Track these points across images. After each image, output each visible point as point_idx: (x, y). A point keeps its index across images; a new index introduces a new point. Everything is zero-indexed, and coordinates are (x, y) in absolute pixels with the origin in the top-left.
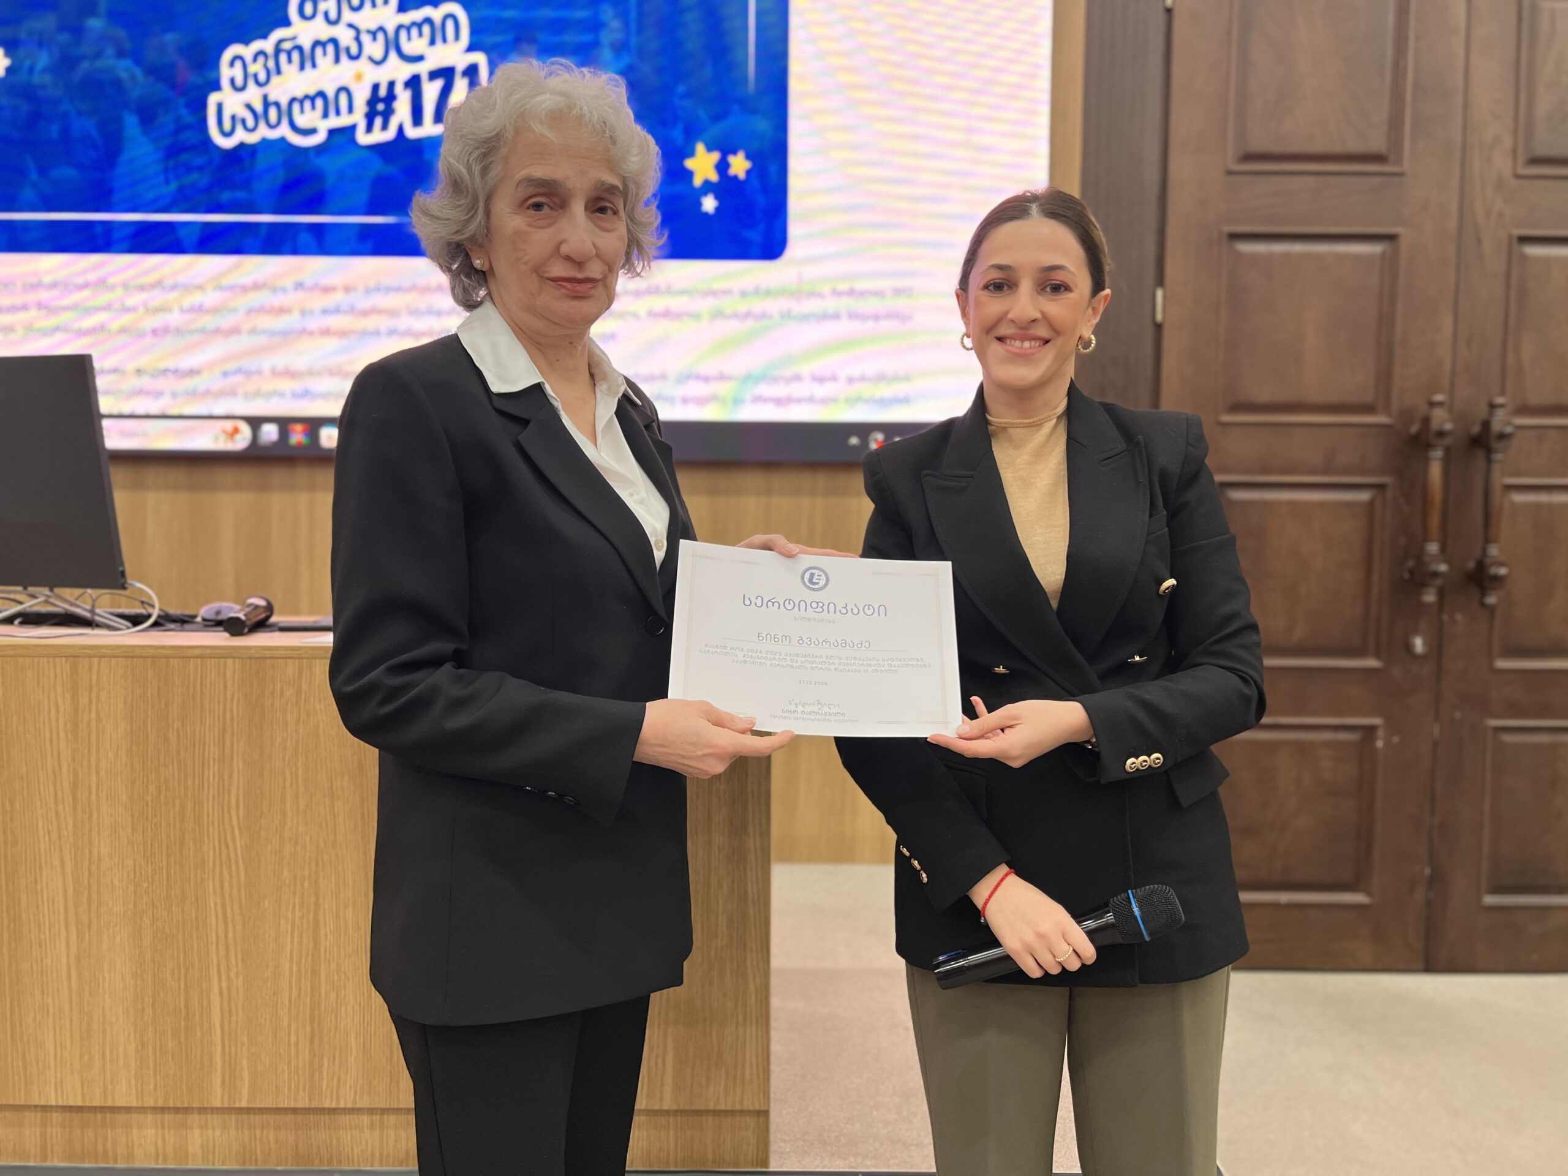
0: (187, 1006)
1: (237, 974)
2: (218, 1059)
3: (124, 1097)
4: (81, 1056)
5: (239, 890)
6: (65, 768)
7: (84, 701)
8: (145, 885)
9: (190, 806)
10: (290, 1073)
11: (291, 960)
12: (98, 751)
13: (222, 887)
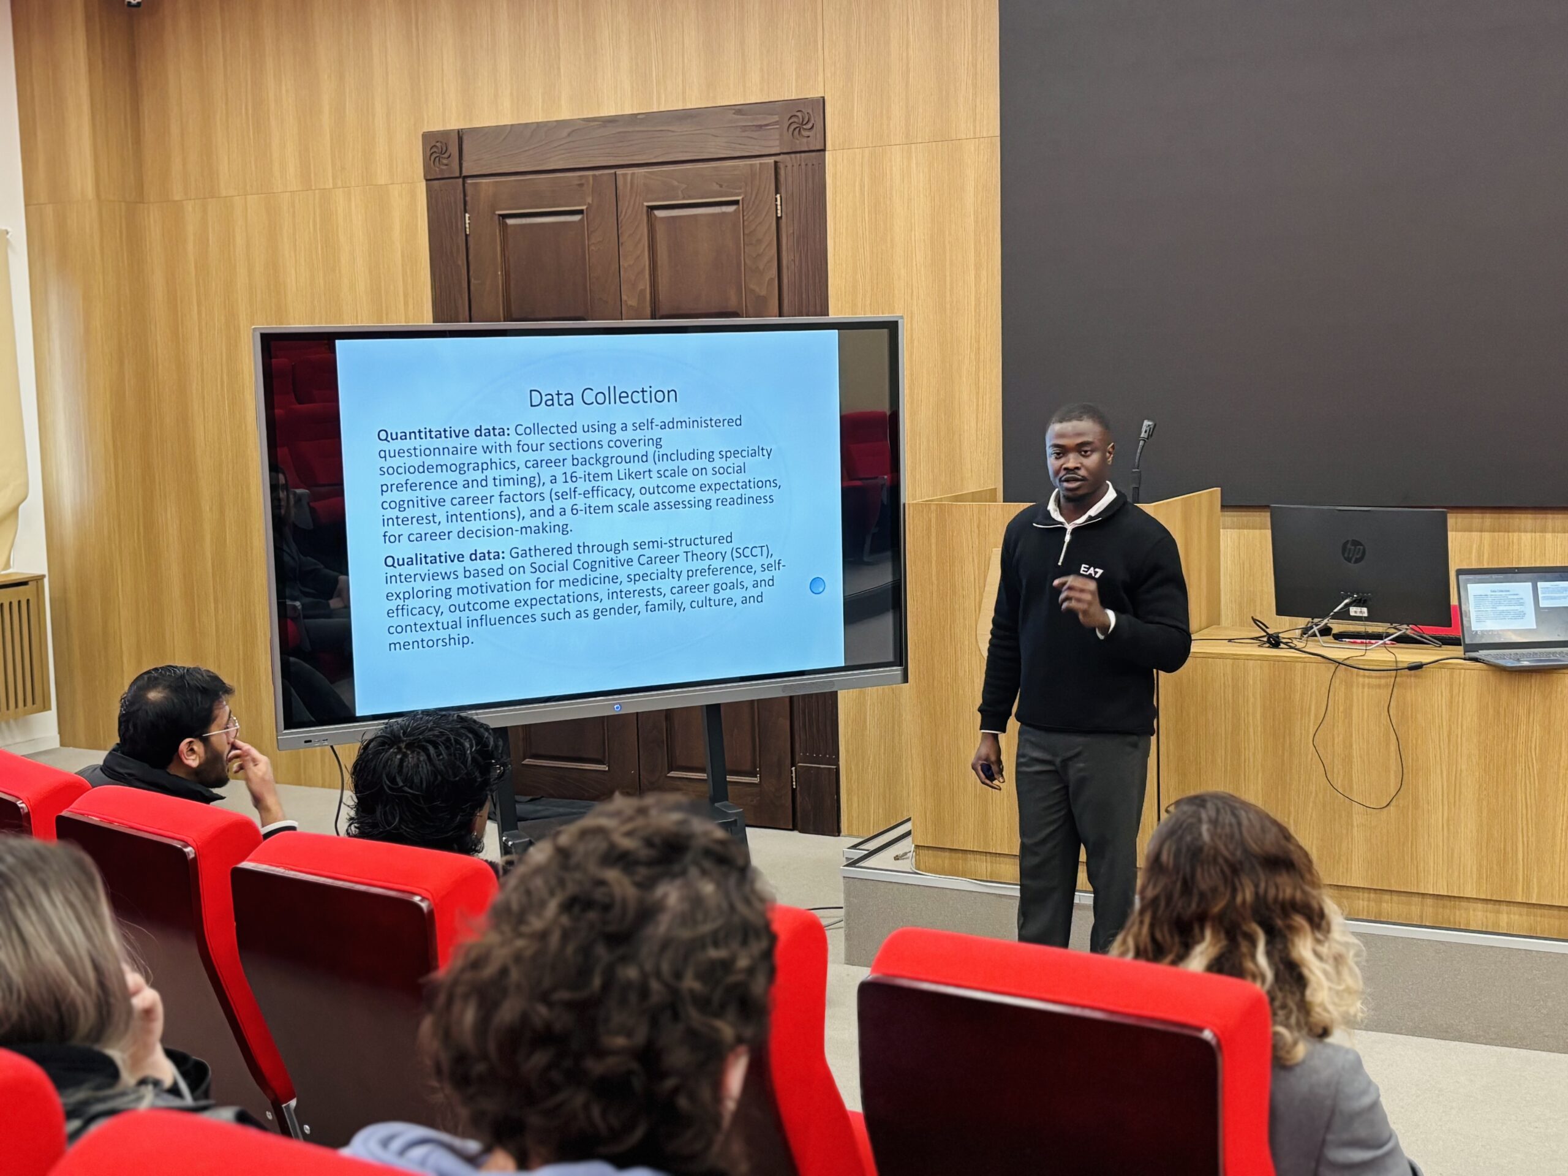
0: (1505, 849)
1: (1532, 834)
2: (1521, 877)
3: (1470, 892)
4: (1448, 870)
5: (1535, 791)
6: (1444, 724)
7: (1455, 691)
8: (1485, 785)
9: (1510, 746)
10: (1559, 887)
11: (1562, 830)
12: (1462, 717)
13: (1526, 789)
